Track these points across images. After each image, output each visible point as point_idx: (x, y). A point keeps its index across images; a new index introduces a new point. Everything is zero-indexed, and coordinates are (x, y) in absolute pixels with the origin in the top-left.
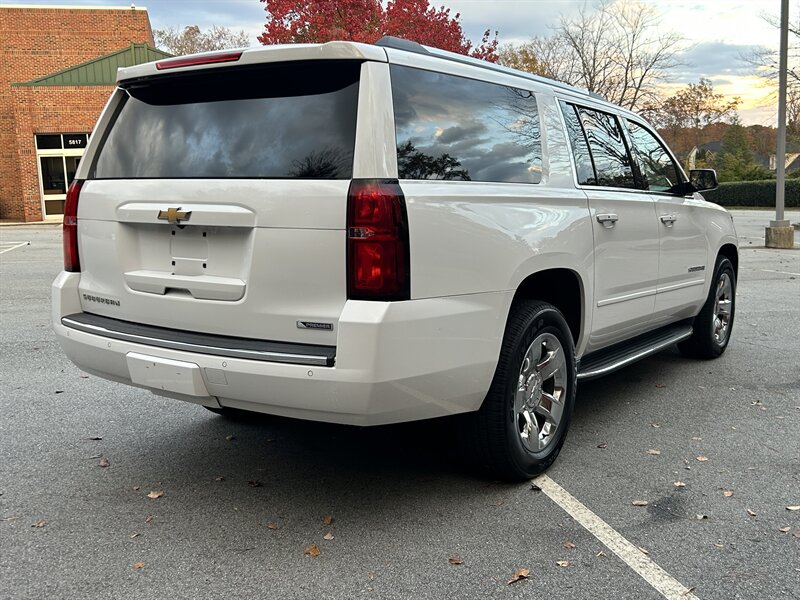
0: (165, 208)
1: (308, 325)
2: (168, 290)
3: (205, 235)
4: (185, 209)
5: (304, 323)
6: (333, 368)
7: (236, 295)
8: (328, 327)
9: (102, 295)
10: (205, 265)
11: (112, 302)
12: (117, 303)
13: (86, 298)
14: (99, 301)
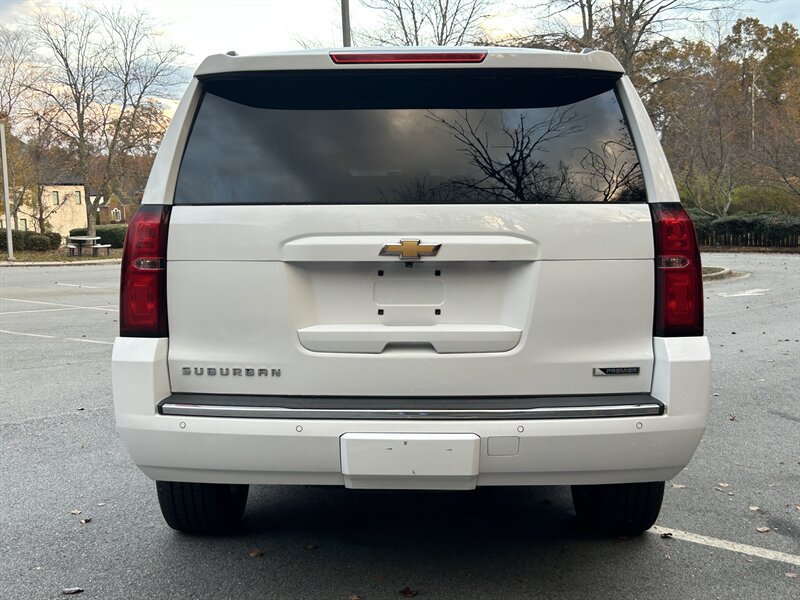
0: (393, 241)
1: (607, 372)
2: (390, 347)
3: (438, 273)
4: (429, 241)
5: (604, 370)
6: (665, 416)
7: (505, 344)
8: (635, 371)
9: (236, 364)
10: (438, 312)
11: (262, 372)
12: (276, 373)
13: (189, 373)
14: (225, 373)
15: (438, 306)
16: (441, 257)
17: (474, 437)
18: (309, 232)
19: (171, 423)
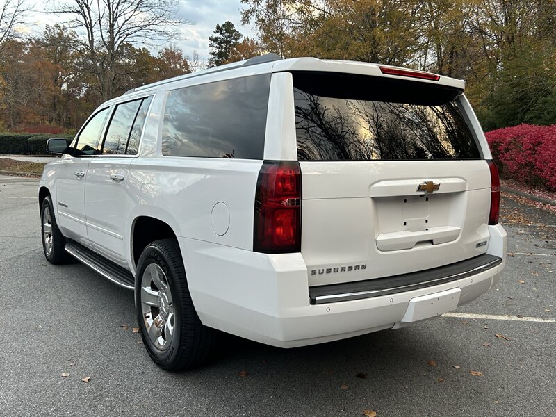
3: (427, 199)
5: (479, 244)
7: (453, 237)
8: (486, 243)
9: (342, 264)
10: (427, 221)
11: (357, 267)
12: (364, 267)
13: (315, 273)
14: (336, 271)
15: (426, 218)
16: (440, 191)
17: (458, 290)
18: (380, 179)
19: (320, 309)
